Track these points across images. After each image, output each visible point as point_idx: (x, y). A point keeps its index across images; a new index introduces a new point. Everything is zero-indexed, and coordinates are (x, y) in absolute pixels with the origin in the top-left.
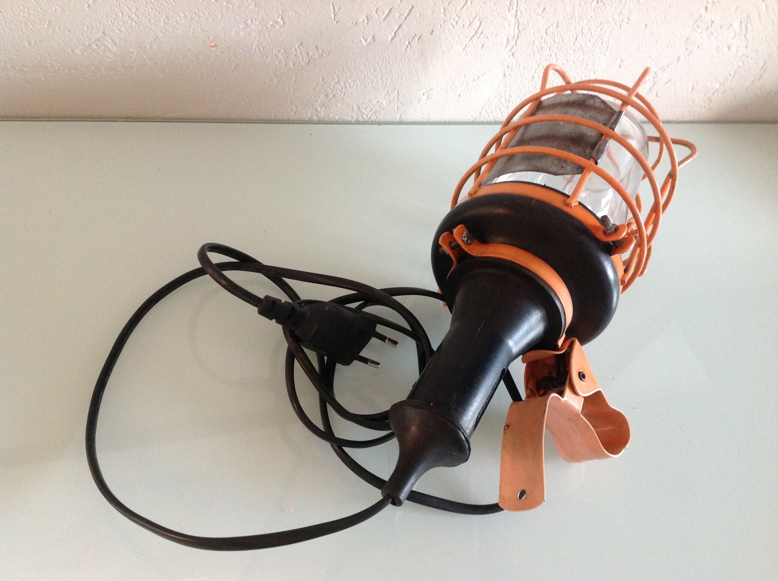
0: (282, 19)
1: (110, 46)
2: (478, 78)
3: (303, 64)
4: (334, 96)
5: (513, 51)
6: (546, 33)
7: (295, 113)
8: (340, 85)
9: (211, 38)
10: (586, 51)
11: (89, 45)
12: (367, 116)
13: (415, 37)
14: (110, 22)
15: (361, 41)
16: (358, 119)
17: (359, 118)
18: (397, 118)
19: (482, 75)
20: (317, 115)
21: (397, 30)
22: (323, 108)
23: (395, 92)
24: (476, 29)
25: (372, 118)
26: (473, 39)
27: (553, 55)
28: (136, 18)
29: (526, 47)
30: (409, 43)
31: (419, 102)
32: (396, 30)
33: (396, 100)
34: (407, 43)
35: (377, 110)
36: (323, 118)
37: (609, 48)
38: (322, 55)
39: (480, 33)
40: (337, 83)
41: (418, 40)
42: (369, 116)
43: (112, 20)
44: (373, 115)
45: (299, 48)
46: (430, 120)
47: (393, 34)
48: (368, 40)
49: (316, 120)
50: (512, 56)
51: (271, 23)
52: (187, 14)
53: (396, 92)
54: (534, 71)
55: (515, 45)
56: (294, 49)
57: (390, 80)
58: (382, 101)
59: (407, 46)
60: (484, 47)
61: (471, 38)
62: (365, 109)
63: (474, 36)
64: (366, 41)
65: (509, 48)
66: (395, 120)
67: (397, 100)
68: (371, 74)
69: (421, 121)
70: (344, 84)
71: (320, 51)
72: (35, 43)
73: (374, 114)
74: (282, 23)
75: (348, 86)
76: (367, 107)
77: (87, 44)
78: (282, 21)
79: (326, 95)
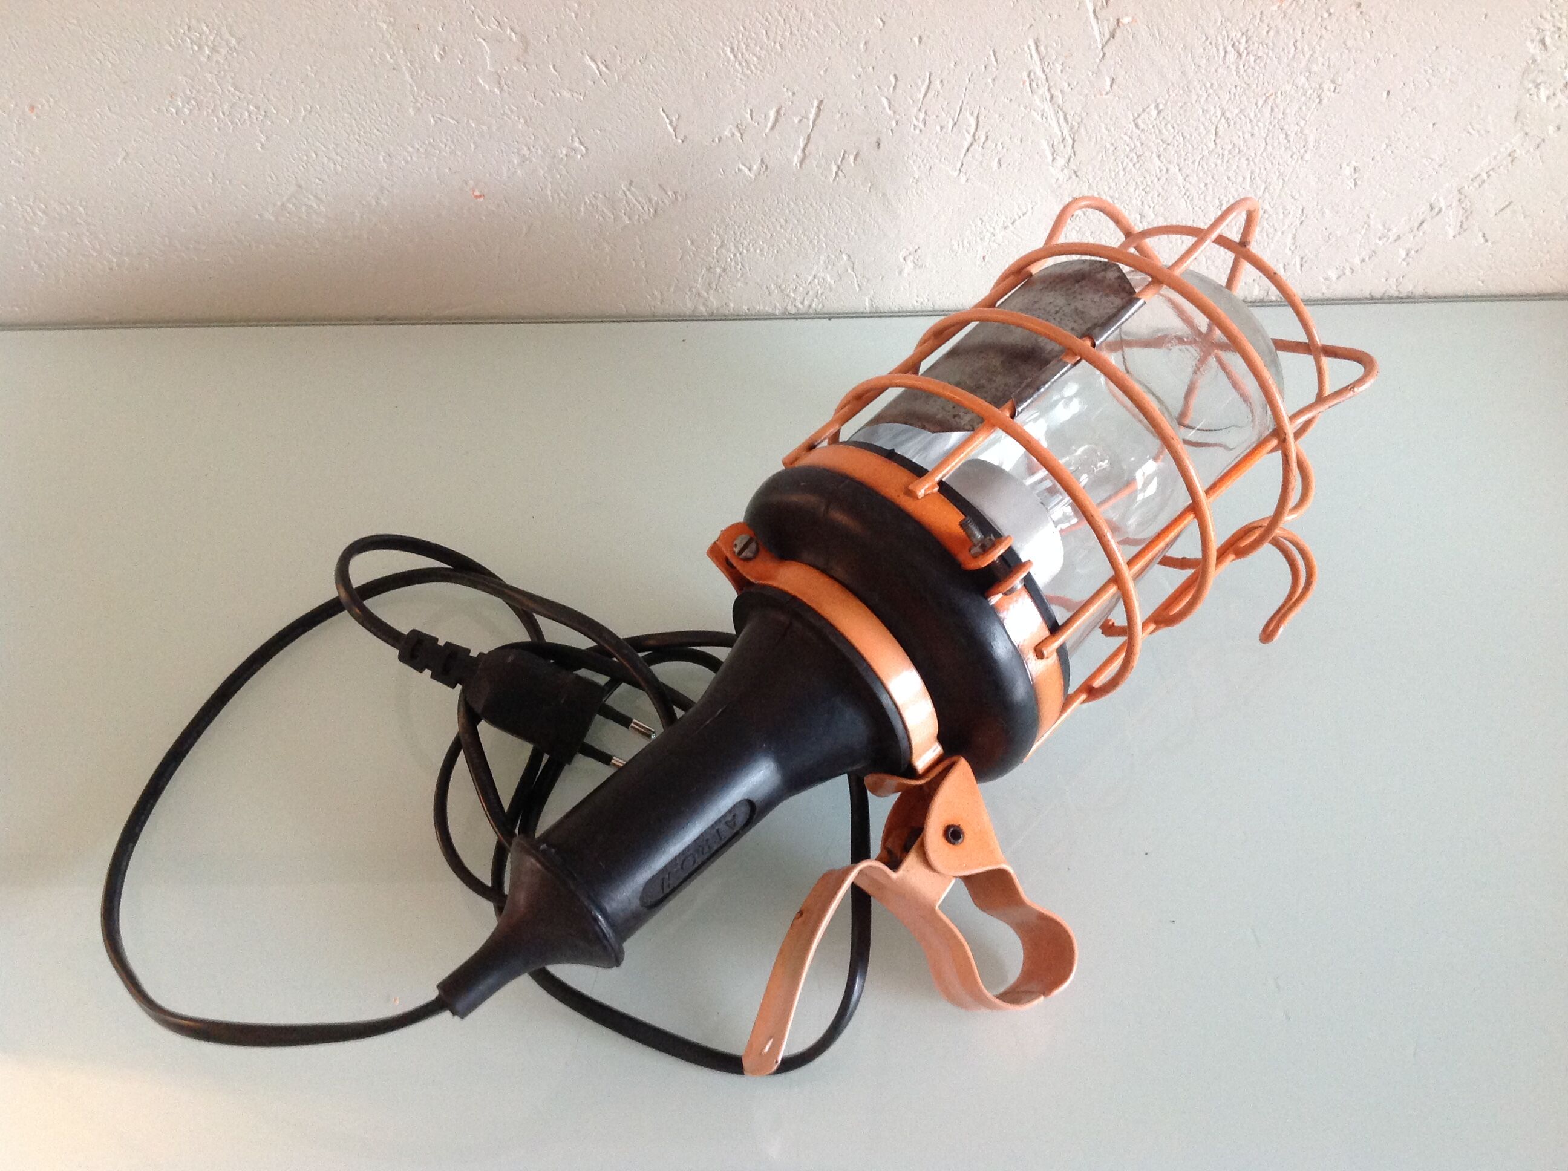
0: (581, 143)
1: (315, 206)
2: (1013, 223)
3: (646, 217)
4: (724, 270)
5: (1073, 166)
6: (1137, 126)
7: (662, 302)
8: (729, 250)
9: (471, 182)
10: (1253, 155)
11: (283, 205)
12: (802, 303)
13: (846, 155)
14: (301, 168)
15: (740, 170)
16: (786, 308)
17: (789, 308)
18: (867, 306)
19: (1020, 217)
20: (704, 304)
21: (806, 145)
22: (712, 292)
23: (843, 259)
24: (972, 131)
25: (814, 306)
26: (971, 149)
27: (1174, 169)
28: (339, 158)
29: (1099, 158)
30: (839, 167)
31: (900, 273)
32: (802, 145)
33: (850, 271)
34: (835, 169)
35: (819, 292)
36: (718, 309)
37: (1311, 144)
38: (676, 198)
39: (983, 138)
40: (721, 246)
41: (855, 159)
42: (806, 303)
43: (305, 165)
44: (813, 300)
45: (629, 190)
46: (937, 307)
47: (799, 152)
48: (755, 167)
49: (705, 314)
50: (1074, 177)
51: (564, 152)
52: (417, 146)
53: (845, 257)
54: (1140, 203)
55: (1072, 155)
56: (621, 192)
57: (825, 236)
58: (822, 275)
59: (837, 173)
60: (1004, 166)
61: (968, 149)
62: (795, 290)
63: (971, 144)
64: (750, 169)
65: (1061, 162)
66: (862, 310)
67: (852, 273)
68: (781, 227)
69: (918, 309)
70: (736, 247)
71: (670, 193)
72: (203, 207)
73: (815, 300)
74: (583, 149)
75: (745, 251)
76: (796, 287)
77: (279, 204)
78: (582, 147)
79: (709, 269)
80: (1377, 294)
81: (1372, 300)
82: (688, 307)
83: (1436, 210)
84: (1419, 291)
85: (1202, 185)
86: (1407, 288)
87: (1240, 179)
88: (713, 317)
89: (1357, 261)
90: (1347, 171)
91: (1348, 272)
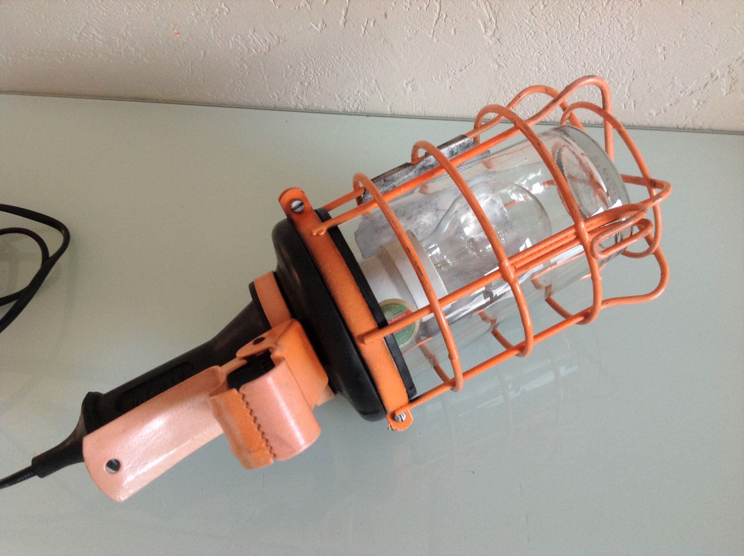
0: (226, 6)
1: (96, 34)
2: (465, 68)
3: (264, 50)
4: (309, 84)
5: (497, 36)
6: (532, 14)
7: (279, 100)
8: (310, 73)
9: (172, 26)
10: (602, 36)
11: (81, 33)
12: (353, 106)
13: (369, 21)
14: (87, 13)
15: (311, 26)
16: (345, 109)
17: (346, 108)
18: (388, 111)
19: (469, 65)
20: (301, 103)
21: (346, 14)
22: (304, 96)
23: (373, 82)
24: (438, 11)
25: (359, 108)
26: (438, 22)
27: (556, 42)
28: (104, 9)
29: (512, 32)
30: (365, 28)
31: (405, 93)
32: (344, 14)
33: (377, 89)
34: (363, 29)
35: (362, 101)
36: (308, 106)
37: (636, 32)
38: (279, 41)
39: (444, 16)
40: (306, 70)
41: (374, 24)
42: (355, 106)
43: (88, 12)
44: (359, 105)
45: (254, 34)
46: (427, 114)
47: (343, 18)
48: (320, 25)
49: (303, 109)
50: (498, 42)
51: (217, 11)
52: (142, 3)
54: (537, 61)
55: (496, 29)
56: (250, 35)
57: (362, 68)
58: (363, 91)
59: (364, 31)
60: (457, 33)
61: (436, 22)
62: (348, 99)
63: (438, 19)
64: (317, 26)
65: (490, 33)
66: (386, 113)
67: (379, 90)
68: (337, 61)
69: (417, 115)
70: (314, 71)
71: (276, 38)
72: (42, 32)
73: (360, 105)
74: (227, 9)
75: (319, 74)
76: (349, 97)
77: (78, 32)
78: (226, 8)
79: (301, 83)
80: (681, 126)
81: (678, 129)
82: (293, 104)
83: (715, 77)
84: (706, 126)
85: (573, 53)
86: (699, 124)
87: (595, 50)
88: (306, 111)
89: (668, 105)
90: (659, 50)
91: (663, 112)
